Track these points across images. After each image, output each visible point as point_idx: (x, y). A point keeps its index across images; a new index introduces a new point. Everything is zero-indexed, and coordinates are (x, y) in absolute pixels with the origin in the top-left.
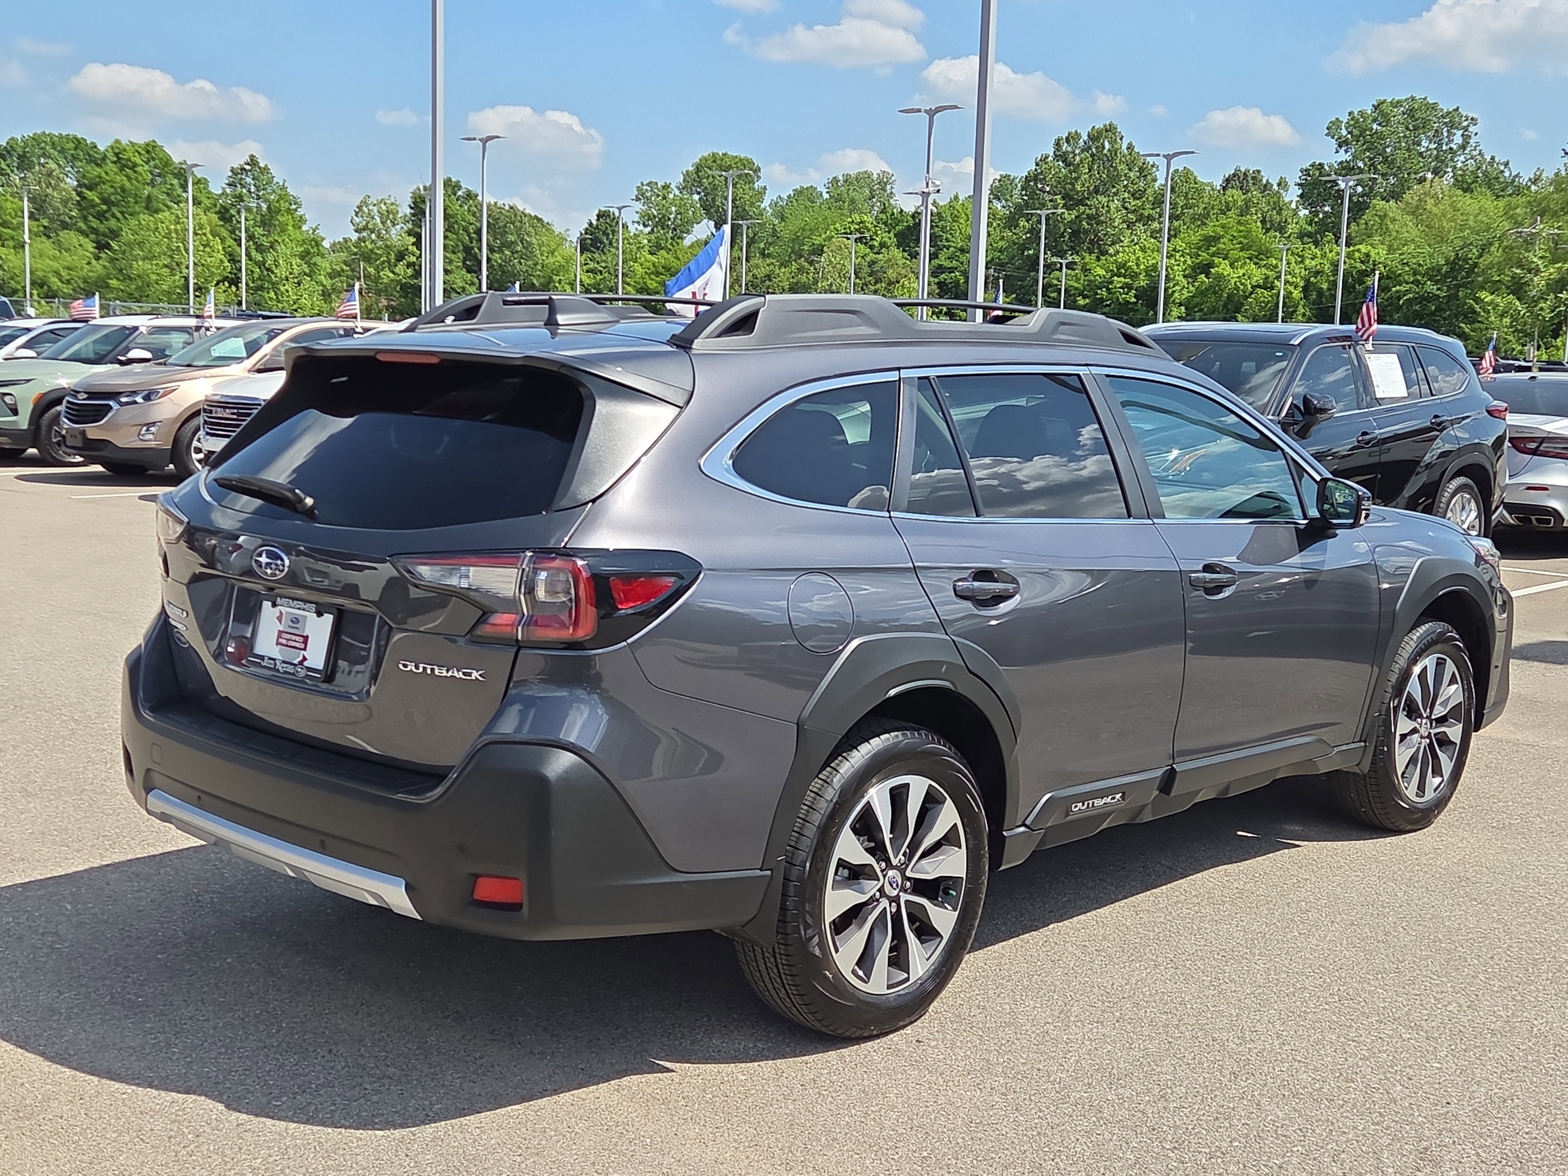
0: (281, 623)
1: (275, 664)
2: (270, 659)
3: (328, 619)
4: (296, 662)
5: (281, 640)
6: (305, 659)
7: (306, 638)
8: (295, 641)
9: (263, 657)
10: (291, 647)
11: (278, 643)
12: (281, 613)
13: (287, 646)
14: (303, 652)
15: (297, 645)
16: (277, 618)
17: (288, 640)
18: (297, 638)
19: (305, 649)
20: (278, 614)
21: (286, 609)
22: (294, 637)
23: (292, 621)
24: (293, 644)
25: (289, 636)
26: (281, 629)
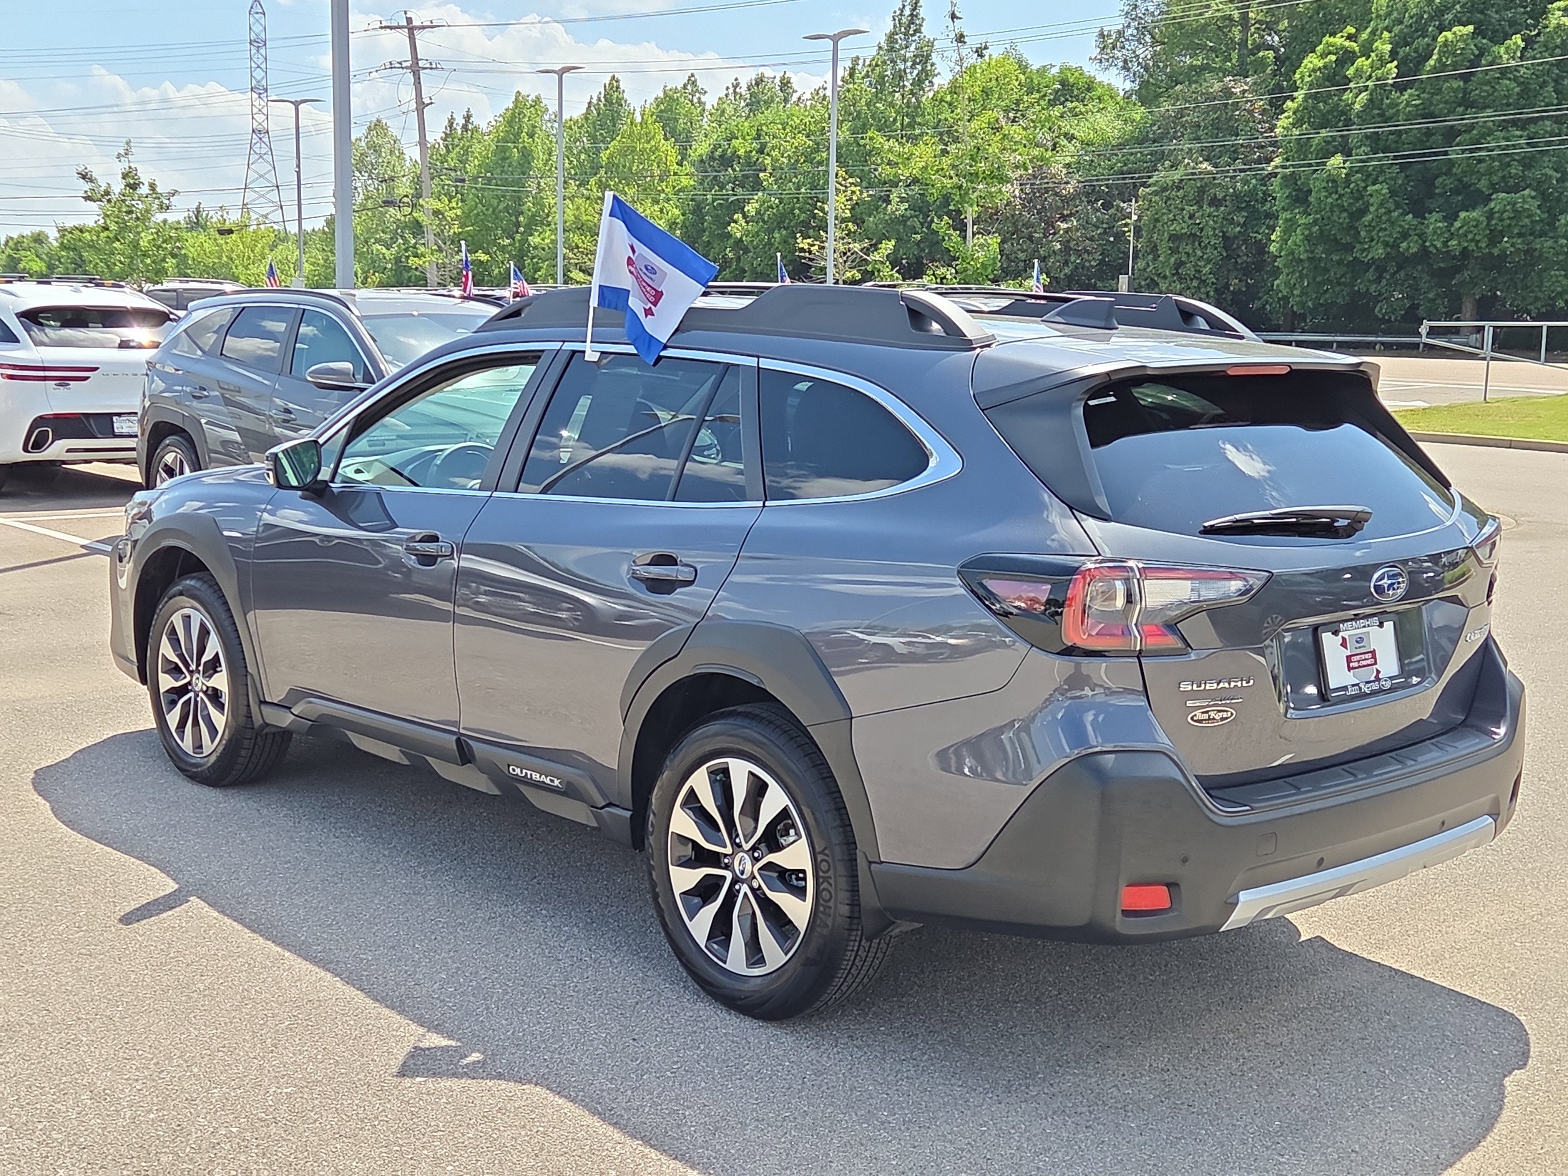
0: (1346, 648)
1: (1360, 689)
2: (1353, 685)
3: (1389, 625)
4: (1373, 678)
5: (1351, 665)
6: (1378, 672)
7: (1373, 652)
8: (1365, 659)
9: (1346, 687)
10: (1364, 666)
11: (1349, 669)
12: (1344, 639)
13: (1360, 667)
14: (1374, 667)
15: (1369, 662)
16: (1341, 645)
17: (1359, 661)
18: (1367, 656)
19: (1376, 663)
20: (1341, 641)
21: (1349, 631)
22: (1363, 657)
23: (1357, 642)
24: (1365, 663)
25: (1358, 658)
26: (1349, 654)
